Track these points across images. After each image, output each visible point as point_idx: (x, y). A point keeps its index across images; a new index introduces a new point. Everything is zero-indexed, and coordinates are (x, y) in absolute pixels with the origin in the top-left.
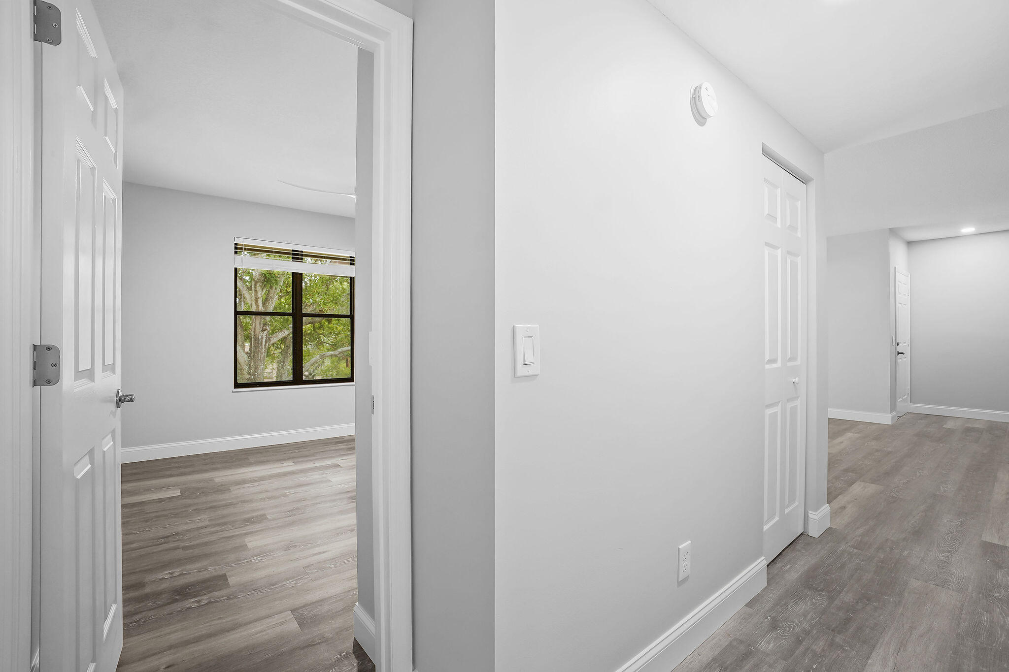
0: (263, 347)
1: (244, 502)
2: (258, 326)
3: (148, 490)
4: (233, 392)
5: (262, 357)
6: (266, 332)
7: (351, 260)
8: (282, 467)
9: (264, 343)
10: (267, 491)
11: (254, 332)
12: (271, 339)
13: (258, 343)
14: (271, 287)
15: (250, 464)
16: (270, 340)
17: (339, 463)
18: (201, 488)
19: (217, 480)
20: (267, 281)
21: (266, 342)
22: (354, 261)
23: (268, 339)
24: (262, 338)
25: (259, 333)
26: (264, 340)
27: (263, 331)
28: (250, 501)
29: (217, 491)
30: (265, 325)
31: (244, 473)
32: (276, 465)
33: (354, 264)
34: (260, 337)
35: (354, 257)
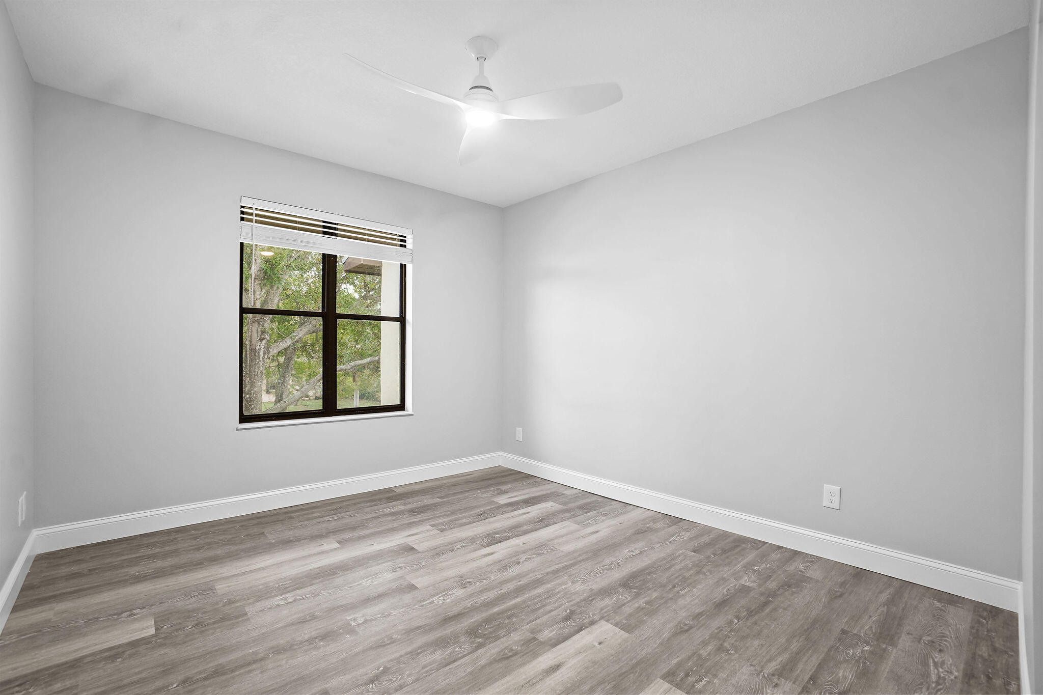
0: (261, 360)
1: (278, 651)
2: (255, 335)
3: (93, 621)
4: (237, 429)
5: (260, 371)
6: (264, 342)
7: (402, 241)
8: (322, 553)
9: (262, 355)
10: (313, 618)
11: (250, 341)
12: (271, 350)
13: (255, 355)
14: (272, 287)
15: (271, 548)
16: (269, 351)
17: (411, 541)
18: (194, 611)
19: (221, 588)
20: (268, 279)
21: (264, 354)
22: (405, 241)
23: (267, 349)
24: (260, 349)
25: (256, 343)
26: (262, 352)
27: (261, 340)
28: (289, 649)
29: (223, 619)
30: (263, 332)
31: (263, 569)
32: (312, 548)
33: (405, 246)
34: (257, 348)
35: (405, 237)
